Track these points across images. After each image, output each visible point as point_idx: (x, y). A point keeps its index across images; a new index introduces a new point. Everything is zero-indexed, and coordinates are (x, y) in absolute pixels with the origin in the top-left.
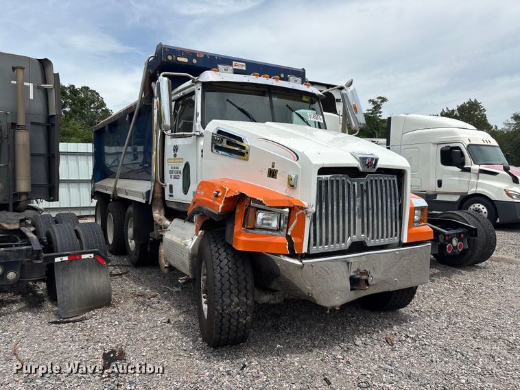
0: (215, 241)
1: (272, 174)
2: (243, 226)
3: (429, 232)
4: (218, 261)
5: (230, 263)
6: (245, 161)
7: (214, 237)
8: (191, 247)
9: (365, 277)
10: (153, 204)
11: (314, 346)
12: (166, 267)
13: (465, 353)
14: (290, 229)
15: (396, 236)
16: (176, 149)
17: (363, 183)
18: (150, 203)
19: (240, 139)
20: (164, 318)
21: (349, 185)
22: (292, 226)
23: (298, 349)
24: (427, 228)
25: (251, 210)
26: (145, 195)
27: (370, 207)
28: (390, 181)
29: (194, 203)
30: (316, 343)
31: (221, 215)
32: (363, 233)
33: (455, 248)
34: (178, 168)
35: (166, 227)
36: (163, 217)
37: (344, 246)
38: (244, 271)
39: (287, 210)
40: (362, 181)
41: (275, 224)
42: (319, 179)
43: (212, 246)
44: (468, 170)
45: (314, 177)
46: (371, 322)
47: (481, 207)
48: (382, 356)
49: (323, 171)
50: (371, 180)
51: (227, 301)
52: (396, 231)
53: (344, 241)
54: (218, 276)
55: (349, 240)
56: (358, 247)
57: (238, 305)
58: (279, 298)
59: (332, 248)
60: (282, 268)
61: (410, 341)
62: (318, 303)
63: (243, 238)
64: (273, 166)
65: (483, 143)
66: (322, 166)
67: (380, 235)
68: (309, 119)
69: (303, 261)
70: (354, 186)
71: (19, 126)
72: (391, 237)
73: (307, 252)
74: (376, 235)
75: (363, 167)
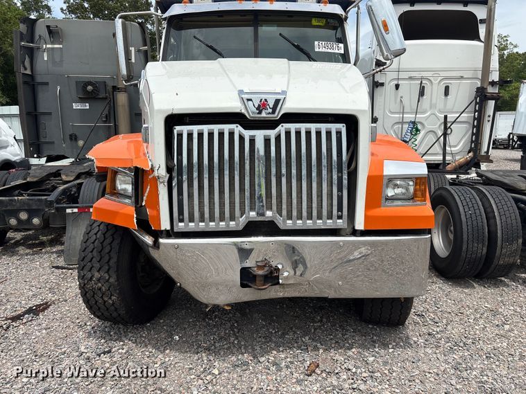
14: (144, 198)
15: (340, 218)
21: (242, 138)
27: (284, 172)
37: (234, 225)
51: (88, 275)
53: (233, 219)
55: (243, 219)
59: (212, 226)
66: (170, 113)
67: (305, 214)
68: (317, 50)
69: (161, 241)
70: (252, 141)
71: (118, 89)
72: (328, 219)
73: (168, 228)
74: (295, 213)
75: (251, 112)
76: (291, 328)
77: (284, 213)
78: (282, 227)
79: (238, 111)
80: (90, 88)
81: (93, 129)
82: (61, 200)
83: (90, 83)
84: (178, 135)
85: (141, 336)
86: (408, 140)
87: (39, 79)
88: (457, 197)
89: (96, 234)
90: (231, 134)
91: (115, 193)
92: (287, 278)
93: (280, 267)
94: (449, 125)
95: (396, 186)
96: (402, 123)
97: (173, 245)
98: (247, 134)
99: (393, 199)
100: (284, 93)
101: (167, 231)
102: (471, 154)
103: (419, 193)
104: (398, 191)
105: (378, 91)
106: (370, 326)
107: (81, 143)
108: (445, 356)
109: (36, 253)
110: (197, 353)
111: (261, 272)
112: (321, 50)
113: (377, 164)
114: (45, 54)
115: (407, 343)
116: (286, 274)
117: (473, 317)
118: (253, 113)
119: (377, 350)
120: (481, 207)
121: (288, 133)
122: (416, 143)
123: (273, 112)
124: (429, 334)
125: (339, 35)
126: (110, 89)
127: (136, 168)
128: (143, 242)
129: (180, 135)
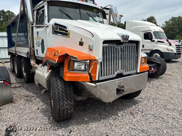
0: (55, 76)
1: (81, 44)
2: (68, 69)
3: (148, 67)
4: (57, 86)
5: (62, 86)
6: (68, 38)
7: (55, 74)
8: (46, 77)
9: (122, 89)
10: (30, 58)
11: (101, 118)
12: (37, 85)
13: (163, 117)
14: (90, 70)
15: (135, 70)
16: (38, 33)
17: (122, 47)
18: (29, 57)
19: (65, 27)
20: (36, 107)
21: (116, 48)
22: (91, 69)
23: (94, 120)
24: (147, 66)
25: (71, 62)
26: (26, 54)
27: (125, 58)
28: (133, 46)
29: (45, 58)
30: (102, 116)
31: (57, 64)
32: (122, 69)
33: (153, 71)
34: (39, 42)
35: (36, 68)
36: (35, 63)
37: (114, 76)
38: (69, 89)
39: (89, 61)
40: (122, 46)
41: (83, 68)
42: (103, 46)
43: (54, 78)
44: (154, 41)
45: (101, 45)
46: (123, 105)
47: (158, 54)
48: (130, 121)
49: (105, 42)
50: (126, 46)
51: (62, 104)
52: (135, 68)
53: (114, 74)
54: (57, 93)
55: (116, 73)
56: (120, 76)
57: (67, 105)
58: (85, 98)
59: (109, 77)
60: (87, 87)
61: (140, 113)
62: (103, 101)
63: (68, 75)
64: (81, 40)
65: (159, 31)
66: (105, 40)
69: (96, 84)
70: (118, 49)
72: (133, 70)
73: (98, 79)
74: (127, 70)
78: (124, 74)
112: (98, 20)
123: (127, 40)
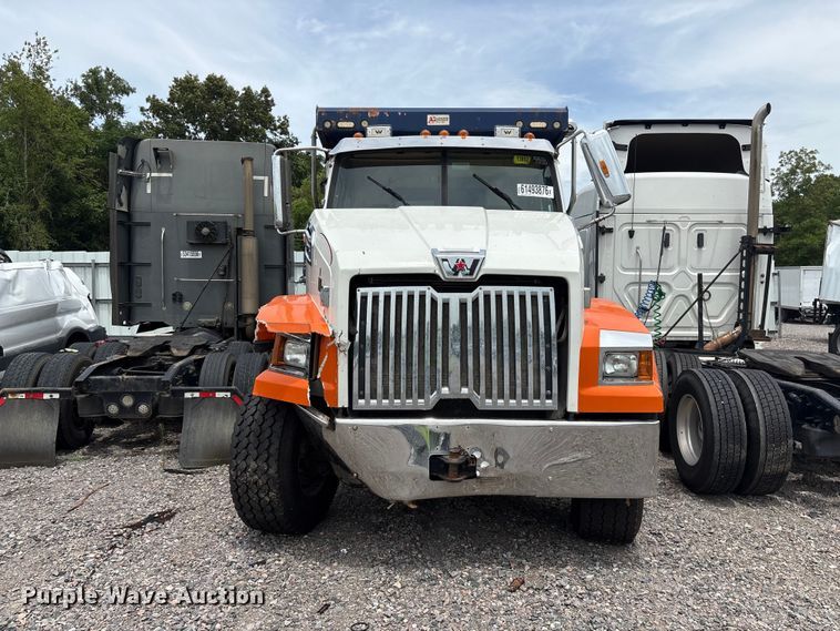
1: (320, 285)
14: (320, 369)
15: (549, 397)
17: (468, 300)
21: (434, 302)
22: (322, 365)
25: (276, 338)
28: (534, 297)
32: (465, 383)
37: (422, 404)
52: (548, 388)
53: (422, 396)
55: (433, 398)
59: (396, 404)
64: (320, 275)
66: (356, 273)
67: (507, 391)
68: (520, 194)
69: (338, 420)
70: (446, 305)
71: (245, 231)
72: (535, 398)
73: (346, 406)
74: (495, 391)
75: (445, 273)
76: (489, 544)
77: (483, 389)
78: (480, 407)
79: (432, 272)
80: (205, 230)
81: (205, 287)
82: (177, 381)
83: (206, 224)
84: (362, 297)
85: (299, 549)
86: (648, 307)
87: (137, 218)
88: (705, 383)
89: (253, 415)
90: (422, 297)
91: (282, 364)
92: (485, 470)
93: (477, 455)
94: (705, 287)
95: (617, 361)
96: (640, 283)
97: (352, 425)
98: (441, 297)
99: (613, 376)
100: (484, 252)
101: (343, 408)
102: (739, 329)
103: (644, 370)
104: (619, 367)
105: (604, 240)
106: (591, 544)
107: (187, 305)
108: (683, 576)
109: (138, 453)
110: (373, 567)
111: (455, 461)
112: (524, 194)
113: (592, 333)
114: (149, 186)
115: (637, 562)
116: (484, 465)
117: (726, 538)
118: (448, 273)
119: (598, 568)
120: (737, 396)
121: (487, 297)
122: (660, 311)
123: (471, 274)
124: (666, 554)
125: (548, 174)
126: (233, 233)
127: (314, 334)
128: (315, 422)
129: (364, 298)
